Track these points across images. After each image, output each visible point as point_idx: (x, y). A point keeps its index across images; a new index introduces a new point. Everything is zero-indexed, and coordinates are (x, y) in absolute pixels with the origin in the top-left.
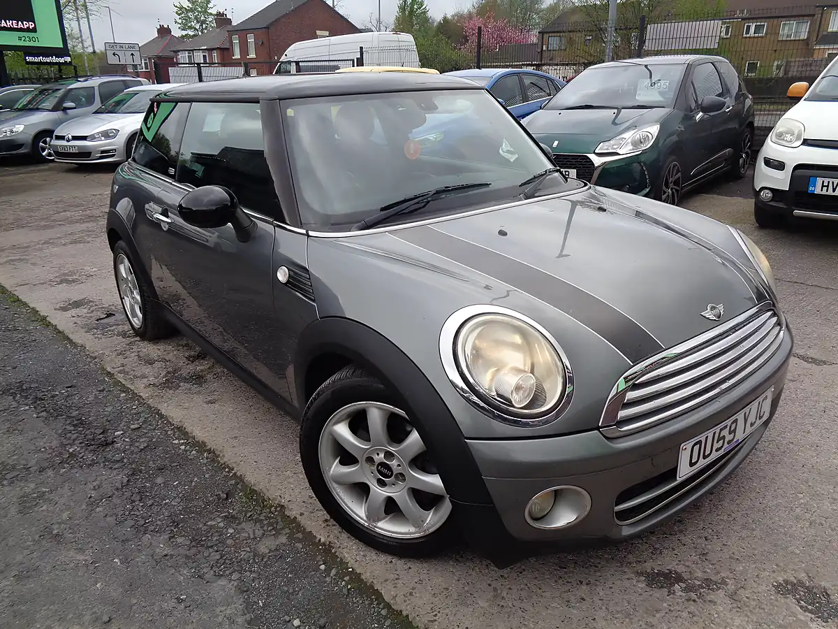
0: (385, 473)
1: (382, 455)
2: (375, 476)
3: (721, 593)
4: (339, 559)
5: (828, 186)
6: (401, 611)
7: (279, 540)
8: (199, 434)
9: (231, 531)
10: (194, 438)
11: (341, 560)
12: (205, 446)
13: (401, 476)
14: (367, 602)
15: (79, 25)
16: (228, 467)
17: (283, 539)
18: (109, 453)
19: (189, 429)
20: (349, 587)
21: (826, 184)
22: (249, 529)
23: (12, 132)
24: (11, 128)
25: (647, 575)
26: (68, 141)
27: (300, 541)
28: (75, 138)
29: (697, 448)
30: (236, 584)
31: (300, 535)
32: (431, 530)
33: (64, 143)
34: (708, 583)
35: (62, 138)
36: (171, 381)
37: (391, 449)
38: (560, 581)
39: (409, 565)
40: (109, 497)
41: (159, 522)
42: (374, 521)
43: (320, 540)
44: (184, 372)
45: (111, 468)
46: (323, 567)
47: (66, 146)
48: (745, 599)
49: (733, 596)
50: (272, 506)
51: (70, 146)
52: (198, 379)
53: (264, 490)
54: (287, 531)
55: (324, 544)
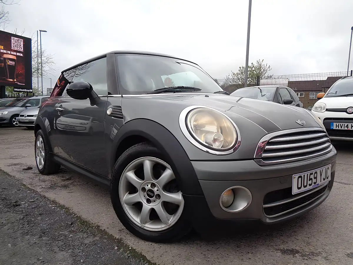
0: (151, 195)
1: (149, 186)
2: (145, 198)
3: (320, 257)
4: (125, 245)
5: (338, 126)
6: (156, 263)
7: (95, 239)
8: (62, 202)
9: (71, 235)
10: (59, 204)
11: (126, 244)
12: (64, 207)
13: (158, 196)
14: (138, 261)
15: (38, 79)
16: (74, 214)
17: (98, 238)
18: (17, 208)
19: (57, 201)
20: (129, 255)
21: (337, 125)
22: (80, 235)
23: (2, 114)
24: (2, 112)
25: (281, 250)
26: (25, 117)
27: (105, 238)
28: (28, 116)
29: (300, 179)
30: (70, 254)
31: (106, 237)
32: (172, 224)
33: (23, 118)
34: (313, 254)
35: (23, 116)
36: (52, 187)
37: (154, 181)
38: (238, 252)
39: (161, 245)
40: (12, 223)
41: (35, 232)
42: (144, 224)
43: (116, 238)
44: (60, 185)
45: (16, 213)
46: (116, 248)
47: (24, 119)
48: (332, 259)
49: (326, 258)
50: (93, 227)
51: (25, 119)
52: (65, 187)
53: (91, 220)
54: (100, 235)
55: (118, 239)
